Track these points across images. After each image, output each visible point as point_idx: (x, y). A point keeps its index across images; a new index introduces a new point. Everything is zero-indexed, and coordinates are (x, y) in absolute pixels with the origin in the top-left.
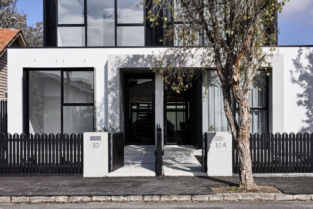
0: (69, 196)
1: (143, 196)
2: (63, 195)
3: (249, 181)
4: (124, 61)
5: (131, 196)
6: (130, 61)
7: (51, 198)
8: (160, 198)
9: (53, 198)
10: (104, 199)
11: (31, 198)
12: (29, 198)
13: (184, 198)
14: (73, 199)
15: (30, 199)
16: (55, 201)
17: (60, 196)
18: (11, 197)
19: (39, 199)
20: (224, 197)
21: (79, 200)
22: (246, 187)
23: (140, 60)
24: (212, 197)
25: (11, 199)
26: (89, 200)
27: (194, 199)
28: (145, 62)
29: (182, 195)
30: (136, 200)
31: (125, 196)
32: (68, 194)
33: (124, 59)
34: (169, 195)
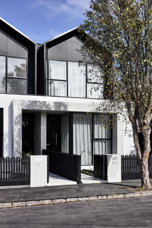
0: (52, 199)
1: (97, 196)
2: (47, 199)
3: (149, 184)
4: (26, 103)
5: (90, 197)
6: (31, 103)
7: (40, 201)
8: (107, 197)
9: (42, 201)
10: (74, 200)
11: (26, 202)
12: (25, 202)
13: (120, 196)
14: (55, 201)
15: (25, 204)
16: (43, 203)
17: (46, 200)
18: (12, 203)
19: (32, 203)
20: (141, 194)
21: (59, 201)
22: (147, 187)
23: (38, 104)
24: (135, 194)
25: (12, 205)
26: (65, 201)
27: (126, 196)
28: (41, 105)
29: (119, 194)
30: (94, 199)
31: (86, 197)
32: (51, 198)
33: (27, 102)
34: (112, 195)
